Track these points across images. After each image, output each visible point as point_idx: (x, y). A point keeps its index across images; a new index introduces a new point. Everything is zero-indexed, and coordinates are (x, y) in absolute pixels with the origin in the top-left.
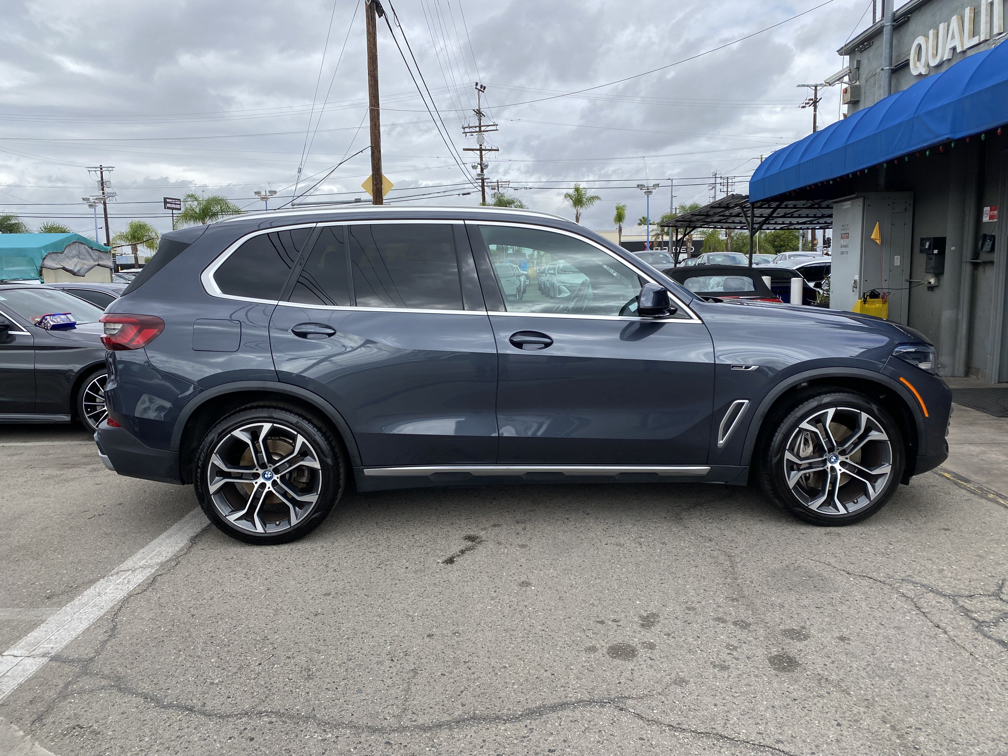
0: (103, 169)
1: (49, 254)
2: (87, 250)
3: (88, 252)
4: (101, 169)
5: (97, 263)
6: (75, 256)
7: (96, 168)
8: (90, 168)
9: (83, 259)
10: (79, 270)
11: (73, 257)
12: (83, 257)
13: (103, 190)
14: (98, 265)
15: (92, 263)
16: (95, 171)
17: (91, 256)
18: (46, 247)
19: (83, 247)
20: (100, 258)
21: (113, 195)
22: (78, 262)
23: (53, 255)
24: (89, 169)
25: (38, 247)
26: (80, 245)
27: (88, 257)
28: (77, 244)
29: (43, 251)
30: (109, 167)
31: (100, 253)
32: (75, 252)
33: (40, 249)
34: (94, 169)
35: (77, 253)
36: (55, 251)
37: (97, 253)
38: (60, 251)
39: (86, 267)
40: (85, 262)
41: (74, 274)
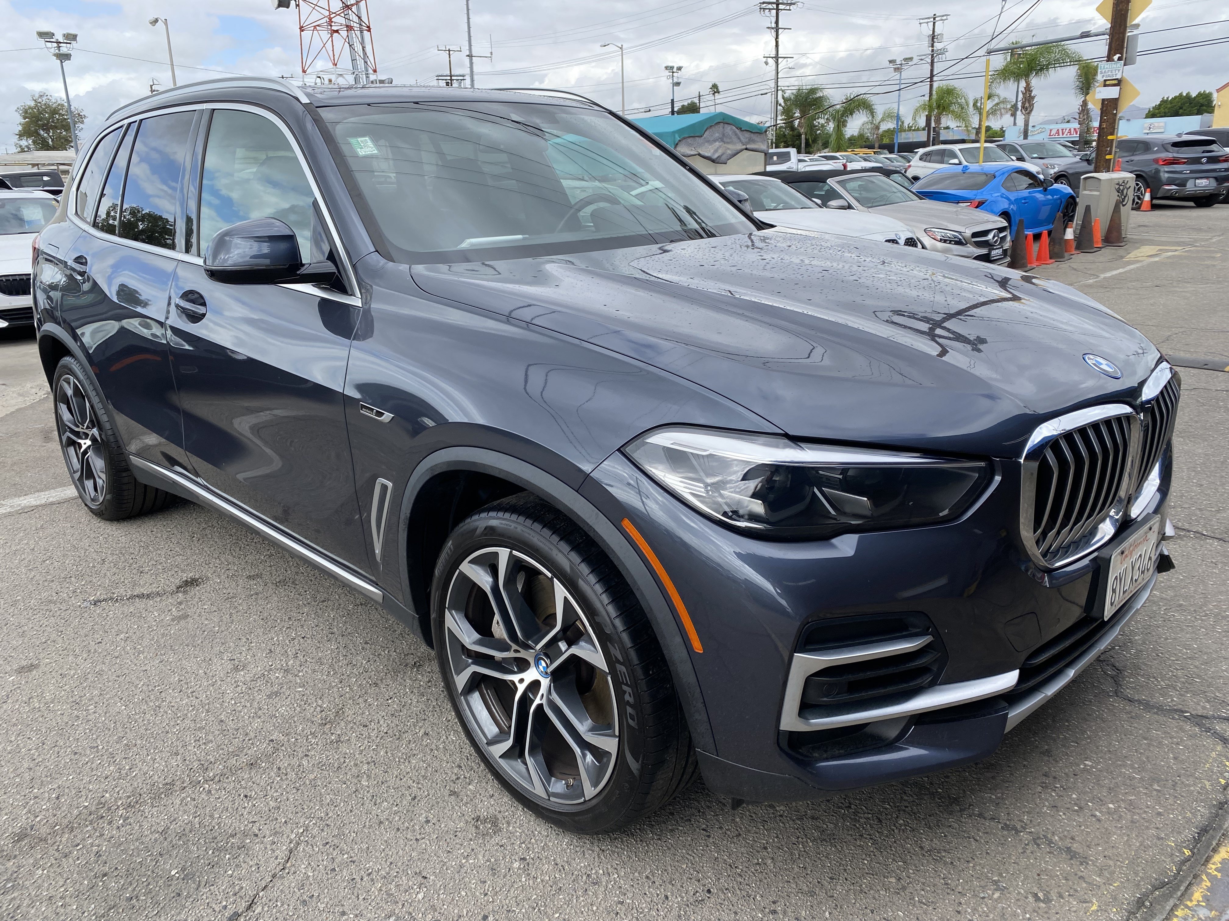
0: (937, 19)
1: (684, 138)
2: (735, 132)
3: (736, 134)
4: (934, 19)
5: (744, 147)
6: (717, 140)
7: (929, 18)
8: (923, 19)
9: (728, 143)
10: (719, 157)
11: (715, 141)
12: (729, 141)
13: (933, 46)
14: (746, 149)
15: (740, 146)
16: (927, 23)
17: (739, 138)
18: (680, 131)
19: (729, 128)
20: (751, 141)
21: (943, 51)
22: (720, 146)
23: (689, 140)
24: (921, 21)
25: (672, 130)
26: (726, 125)
27: (735, 139)
28: (722, 124)
29: (677, 136)
30: (943, 16)
31: (752, 135)
32: (717, 135)
33: (674, 132)
34: (926, 21)
35: (721, 136)
36: (692, 135)
37: (747, 135)
38: (697, 134)
39: (729, 152)
40: (730, 146)
41: (713, 161)
